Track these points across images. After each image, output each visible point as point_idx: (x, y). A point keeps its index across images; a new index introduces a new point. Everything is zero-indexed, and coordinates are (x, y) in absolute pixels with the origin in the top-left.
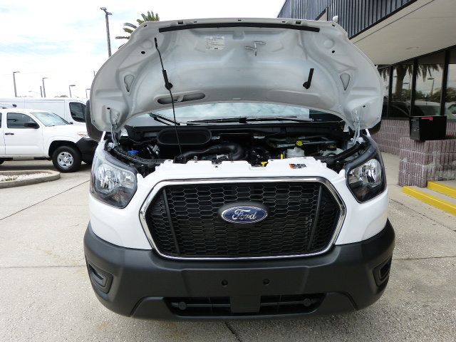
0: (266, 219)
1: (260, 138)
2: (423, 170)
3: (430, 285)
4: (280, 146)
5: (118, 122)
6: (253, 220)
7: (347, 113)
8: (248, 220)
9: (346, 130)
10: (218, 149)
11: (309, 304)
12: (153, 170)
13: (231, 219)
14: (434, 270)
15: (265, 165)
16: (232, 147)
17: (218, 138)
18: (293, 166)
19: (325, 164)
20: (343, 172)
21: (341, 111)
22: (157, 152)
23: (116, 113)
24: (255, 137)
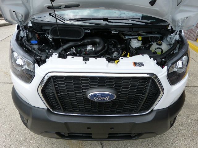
0: (115, 99)
1: (115, 32)
2: (197, 33)
3: (191, 104)
4: (127, 38)
5: (23, 20)
6: (106, 100)
7: (174, 21)
8: (104, 100)
9: (169, 28)
10: (88, 42)
11: (133, 136)
12: (45, 62)
13: (94, 99)
14: (194, 94)
15: (117, 63)
16: (98, 40)
17: (89, 31)
18: (135, 64)
19: (155, 62)
20: (166, 68)
21: (170, 19)
22: (51, 39)
23: (20, 15)
24: (112, 32)
